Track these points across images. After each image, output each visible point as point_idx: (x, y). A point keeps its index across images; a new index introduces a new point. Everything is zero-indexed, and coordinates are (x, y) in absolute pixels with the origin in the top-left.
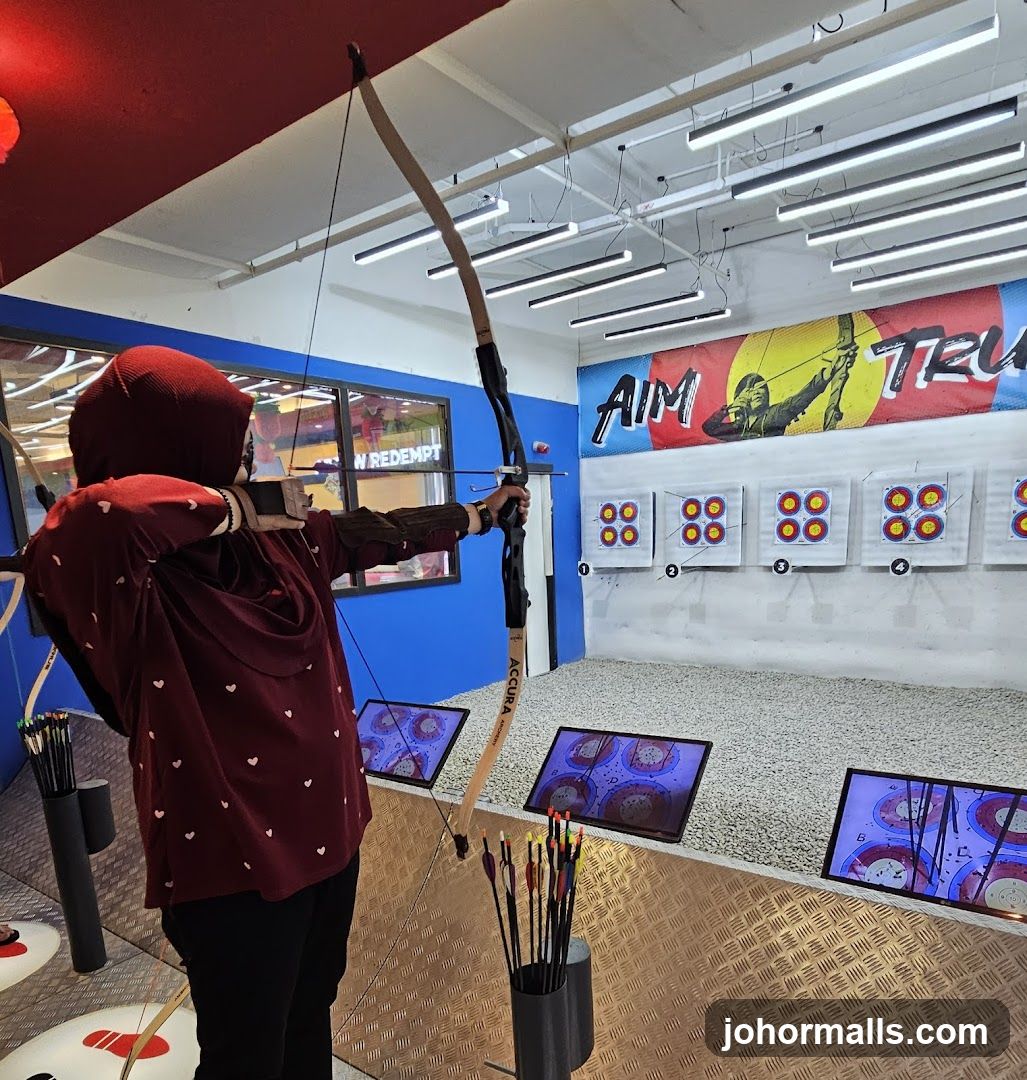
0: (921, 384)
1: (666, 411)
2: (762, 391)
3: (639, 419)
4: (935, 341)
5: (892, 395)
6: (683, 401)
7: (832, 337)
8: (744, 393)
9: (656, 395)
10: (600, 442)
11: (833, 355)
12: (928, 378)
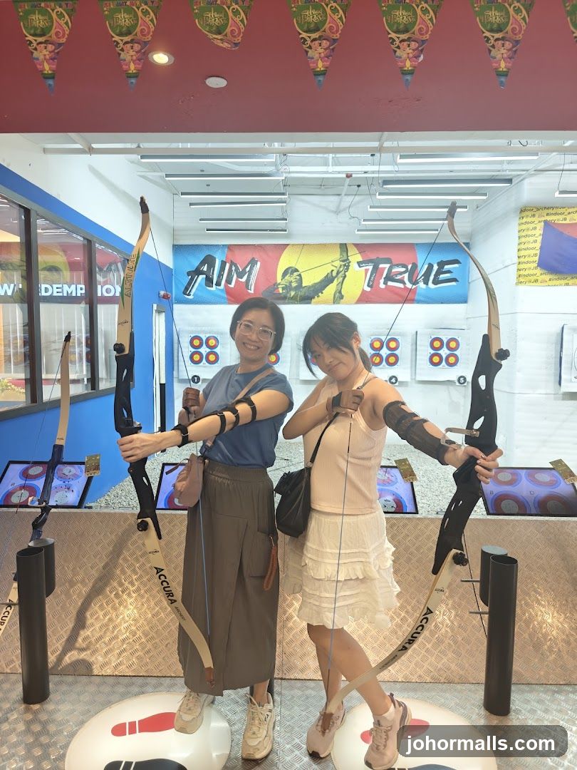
0: (382, 286)
1: (237, 281)
2: (298, 277)
3: (218, 284)
4: (387, 266)
5: (368, 289)
6: (249, 277)
7: (336, 255)
8: (287, 277)
9: (230, 270)
10: (189, 295)
11: (338, 263)
12: (385, 283)
